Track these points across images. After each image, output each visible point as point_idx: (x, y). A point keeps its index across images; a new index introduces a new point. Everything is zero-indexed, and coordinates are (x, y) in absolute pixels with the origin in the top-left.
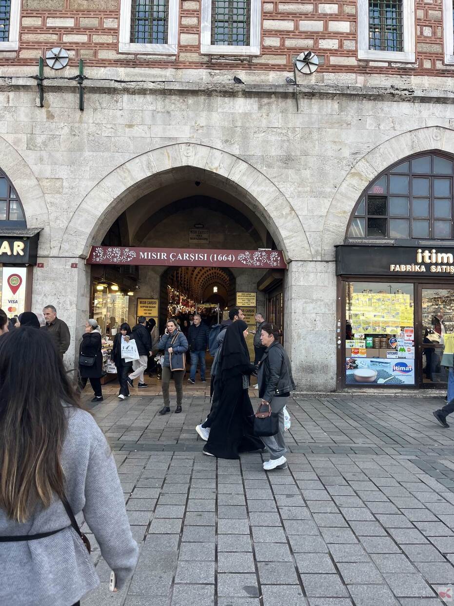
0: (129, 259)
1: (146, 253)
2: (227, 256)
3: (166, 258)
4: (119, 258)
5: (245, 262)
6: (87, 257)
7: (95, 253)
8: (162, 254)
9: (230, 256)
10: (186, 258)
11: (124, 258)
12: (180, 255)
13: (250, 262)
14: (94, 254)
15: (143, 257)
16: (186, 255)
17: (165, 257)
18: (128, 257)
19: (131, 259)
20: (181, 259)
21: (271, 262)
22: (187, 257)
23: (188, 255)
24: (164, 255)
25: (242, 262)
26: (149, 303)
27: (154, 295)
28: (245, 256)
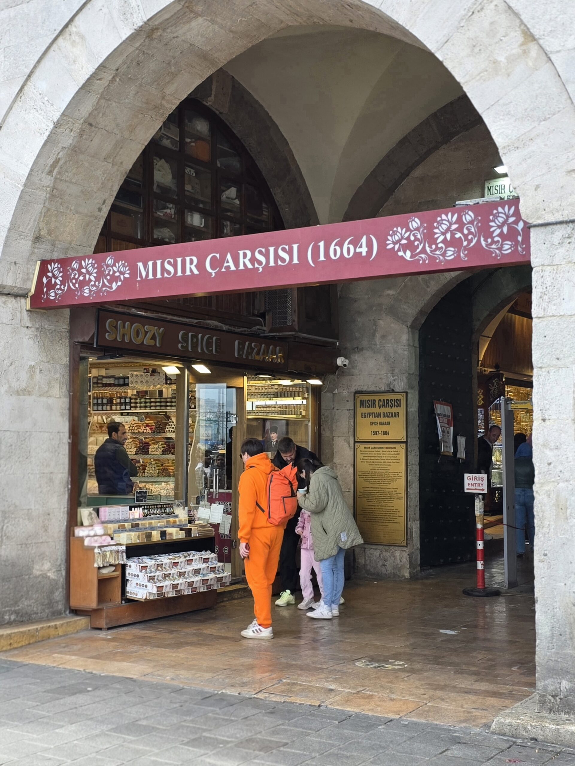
0: (114, 286)
1: (150, 263)
3: (196, 272)
4: (95, 285)
5: (408, 256)
6: (31, 290)
7: (47, 277)
8: (188, 259)
9: (364, 240)
10: (244, 264)
12: (229, 257)
13: (423, 251)
14: (45, 280)
15: (144, 274)
16: (245, 256)
17: (193, 267)
19: (119, 283)
20: (233, 268)
21: (494, 242)
22: (247, 261)
23: (249, 255)
24: (191, 262)
25: (401, 254)
26: (384, 405)
27: (396, 383)
28: (408, 233)
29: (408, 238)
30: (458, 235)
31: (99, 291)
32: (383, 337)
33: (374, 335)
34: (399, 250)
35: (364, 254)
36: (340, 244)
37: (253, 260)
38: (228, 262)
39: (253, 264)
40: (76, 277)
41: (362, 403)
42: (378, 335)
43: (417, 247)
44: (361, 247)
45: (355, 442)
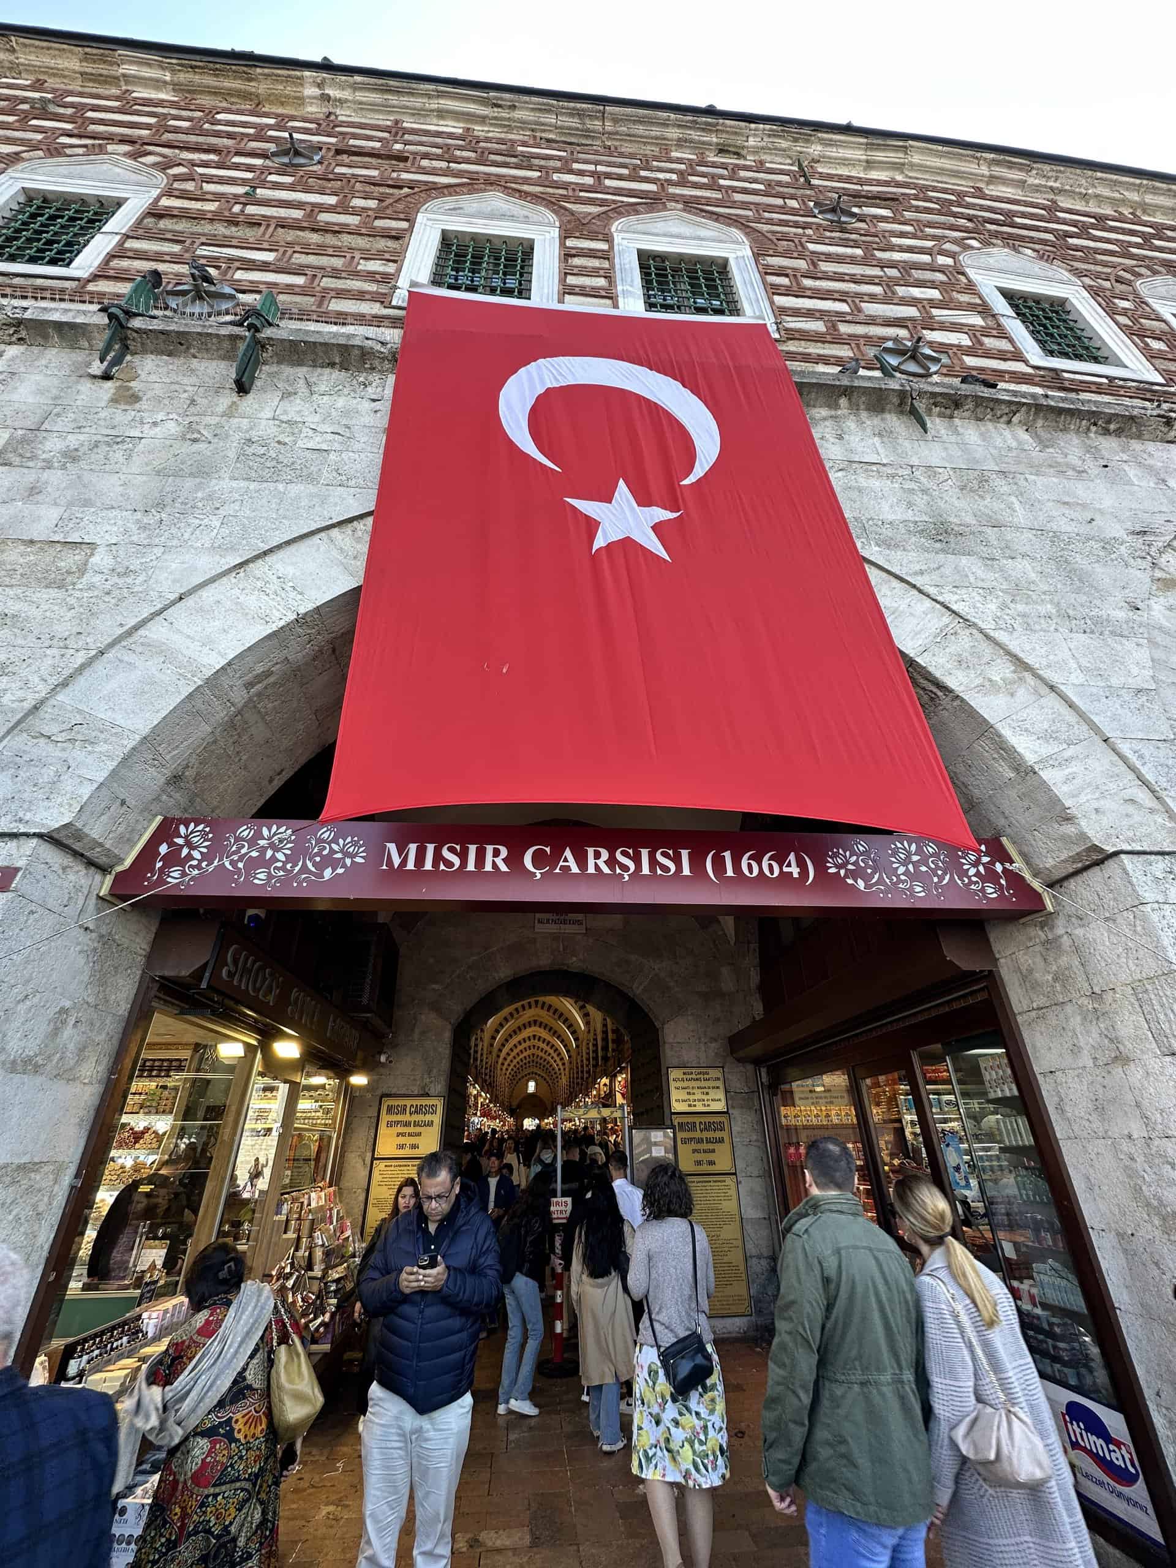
0: (328, 873)
1: (413, 847)
2: (781, 860)
3: (503, 868)
4: (283, 868)
5: (861, 884)
6: (121, 861)
7: (171, 844)
8: (490, 849)
9: (792, 857)
10: (597, 866)
11: (304, 867)
12: (568, 853)
13: (880, 881)
14: (163, 849)
15: (397, 861)
16: (597, 855)
17: (499, 862)
18: (329, 861)
19: (340, 871)
20: (575, 869)
21: (971, 882)
22: (601, 863)
23: (605, 854)
24: (496, 853)
25: (850, 881)
26: (416, 1112)
27: (432, 1085)
28: (854, 858)
29: (855, 863)
30: (924, 869)
31: (289, 877)
32: (423, 1033)
33: (413, 1030)
34: (846, 876)
35: (796, 875)
36: (759, 860)
37: (612, 862)
38: (566, 860)
39: (612, 869)
40: (244, 851)
41: (390, 1110)
42: (417, 1031)
43: (872, 876)
44: (789, 865)
45: (373, 1159)
